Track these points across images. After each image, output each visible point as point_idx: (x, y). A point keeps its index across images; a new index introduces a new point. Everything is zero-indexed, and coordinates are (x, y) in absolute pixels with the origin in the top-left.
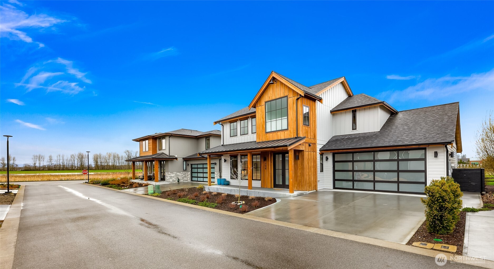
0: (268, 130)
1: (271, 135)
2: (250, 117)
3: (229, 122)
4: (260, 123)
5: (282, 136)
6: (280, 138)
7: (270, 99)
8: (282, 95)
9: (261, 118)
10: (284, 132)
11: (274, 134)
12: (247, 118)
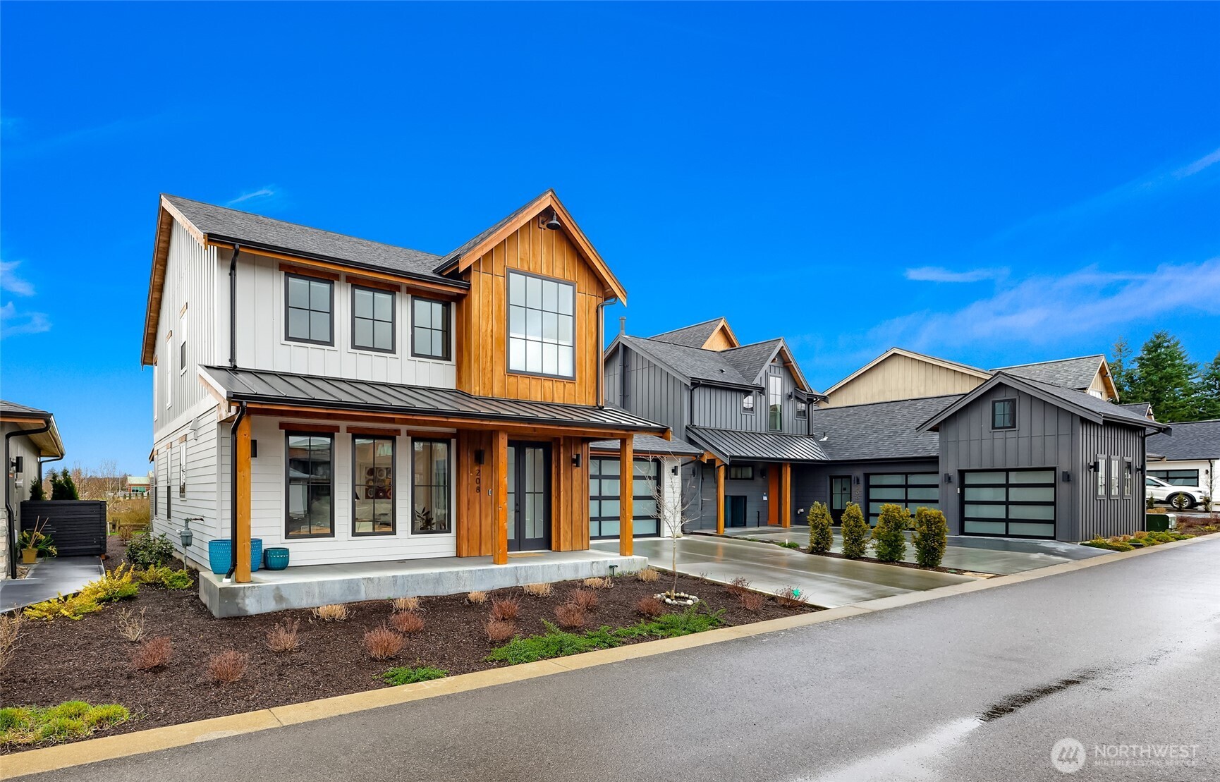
1: (523, 383)
2: (404, 289)
3: (283, 267)
4: (486, 330)
5: (559, 394)
6: (549, 401)
7: (524, 267)
8: (558, 273)
9: (490, 317)
10: (565, 385)
11: (533, 382)
12: (392, 289)
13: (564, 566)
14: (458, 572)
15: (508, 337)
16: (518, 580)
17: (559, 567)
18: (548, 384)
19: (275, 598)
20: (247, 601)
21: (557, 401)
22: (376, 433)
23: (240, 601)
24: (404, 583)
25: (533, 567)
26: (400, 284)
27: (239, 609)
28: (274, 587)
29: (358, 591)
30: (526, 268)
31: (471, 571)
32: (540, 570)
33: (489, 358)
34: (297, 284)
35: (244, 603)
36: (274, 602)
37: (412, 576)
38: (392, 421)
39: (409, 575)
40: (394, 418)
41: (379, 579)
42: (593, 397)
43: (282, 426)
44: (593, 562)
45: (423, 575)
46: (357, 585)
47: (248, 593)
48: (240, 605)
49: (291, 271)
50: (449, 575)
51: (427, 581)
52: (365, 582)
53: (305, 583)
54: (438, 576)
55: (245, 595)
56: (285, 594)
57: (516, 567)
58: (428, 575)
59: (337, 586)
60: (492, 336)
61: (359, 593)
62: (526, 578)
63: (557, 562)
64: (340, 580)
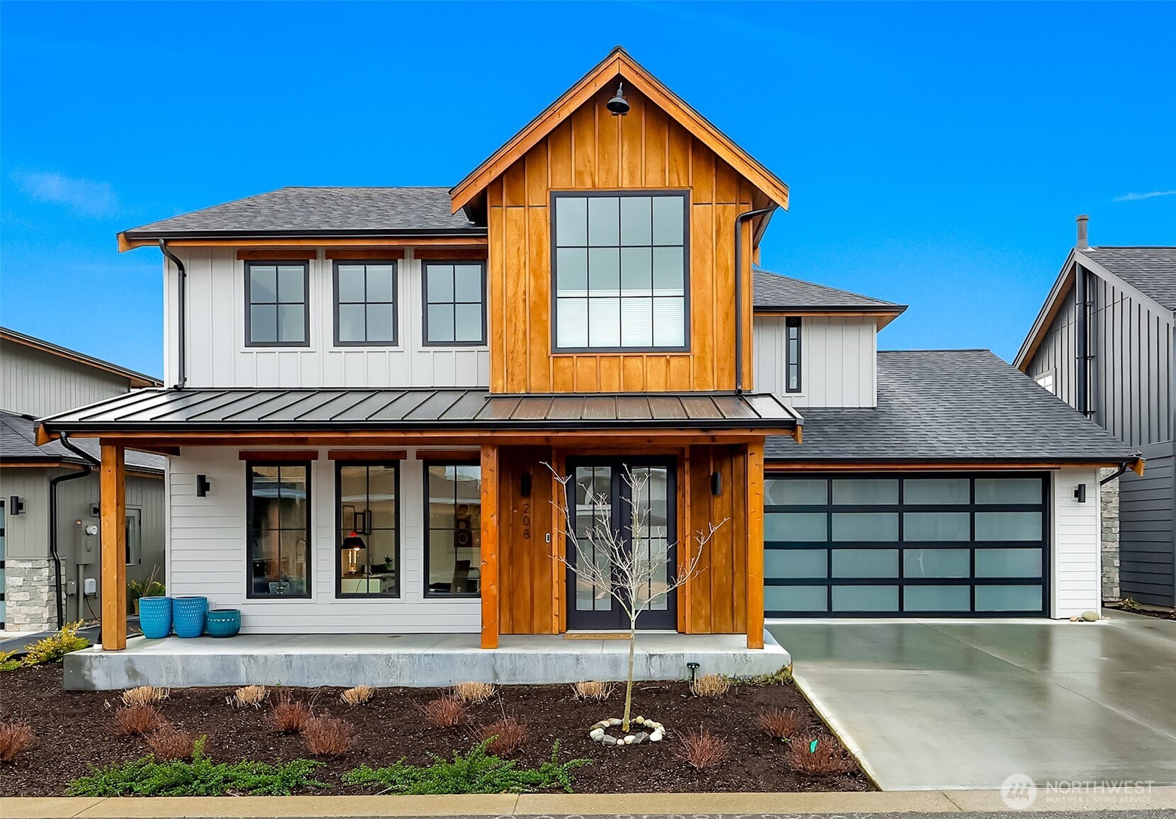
0: (569, 336)
1: (585, 366)
2: (410, 253)
3: (242, 254)
4: (516, 293)
5: (655, 377)
6: (638, 388)
7: (583, 184)
8: (653, 181)
9: (522, 271)
10: (668, 362)
11: (605, 363)
12: (390, 257)
13: (588, 658)
14: (388, 657)
15: (555, 298)
16: (496, 675)
17: (577, 658)
18: (634, 364)
19: (127, 672)
20: (95, 673)
21: (653, 388)
22: (369, 458)
23: (86, 672)
24: (303, 666)
25: (525, 656)
26: (404, 247)
27: (86, 682)
28: (126, 658)
29: (236, 673)
30: (588, 185)
31: (412, 656)
32: (541, 662)
33: (521, 335)
34: (263, 273)
35: (91, 676)
36: (127, 677)
37: (315, 656)
38: (303, 441)
39: (310, 656)
40: (307, 438)
41: (266, 657)
42: (730, 375)
43: (243, 456)
44: (651, 656)
45: (333, 656)
46: (235, 664)
47: (95, 663)
48: (86, 677)
49: (251, 258)
50: (374, 659)
51: (339, 666)
52: (246, 660)
53: (164, 656)
54: (356, 660)
55: (92, 666)
56: (139, 668)
57: (494, 655)
58: (340, 656)
59: (207, 663)
60: (525, 301)
61: (238, 675)
62: (513, 673)
63: (575, 651)
64: (211, 656)
